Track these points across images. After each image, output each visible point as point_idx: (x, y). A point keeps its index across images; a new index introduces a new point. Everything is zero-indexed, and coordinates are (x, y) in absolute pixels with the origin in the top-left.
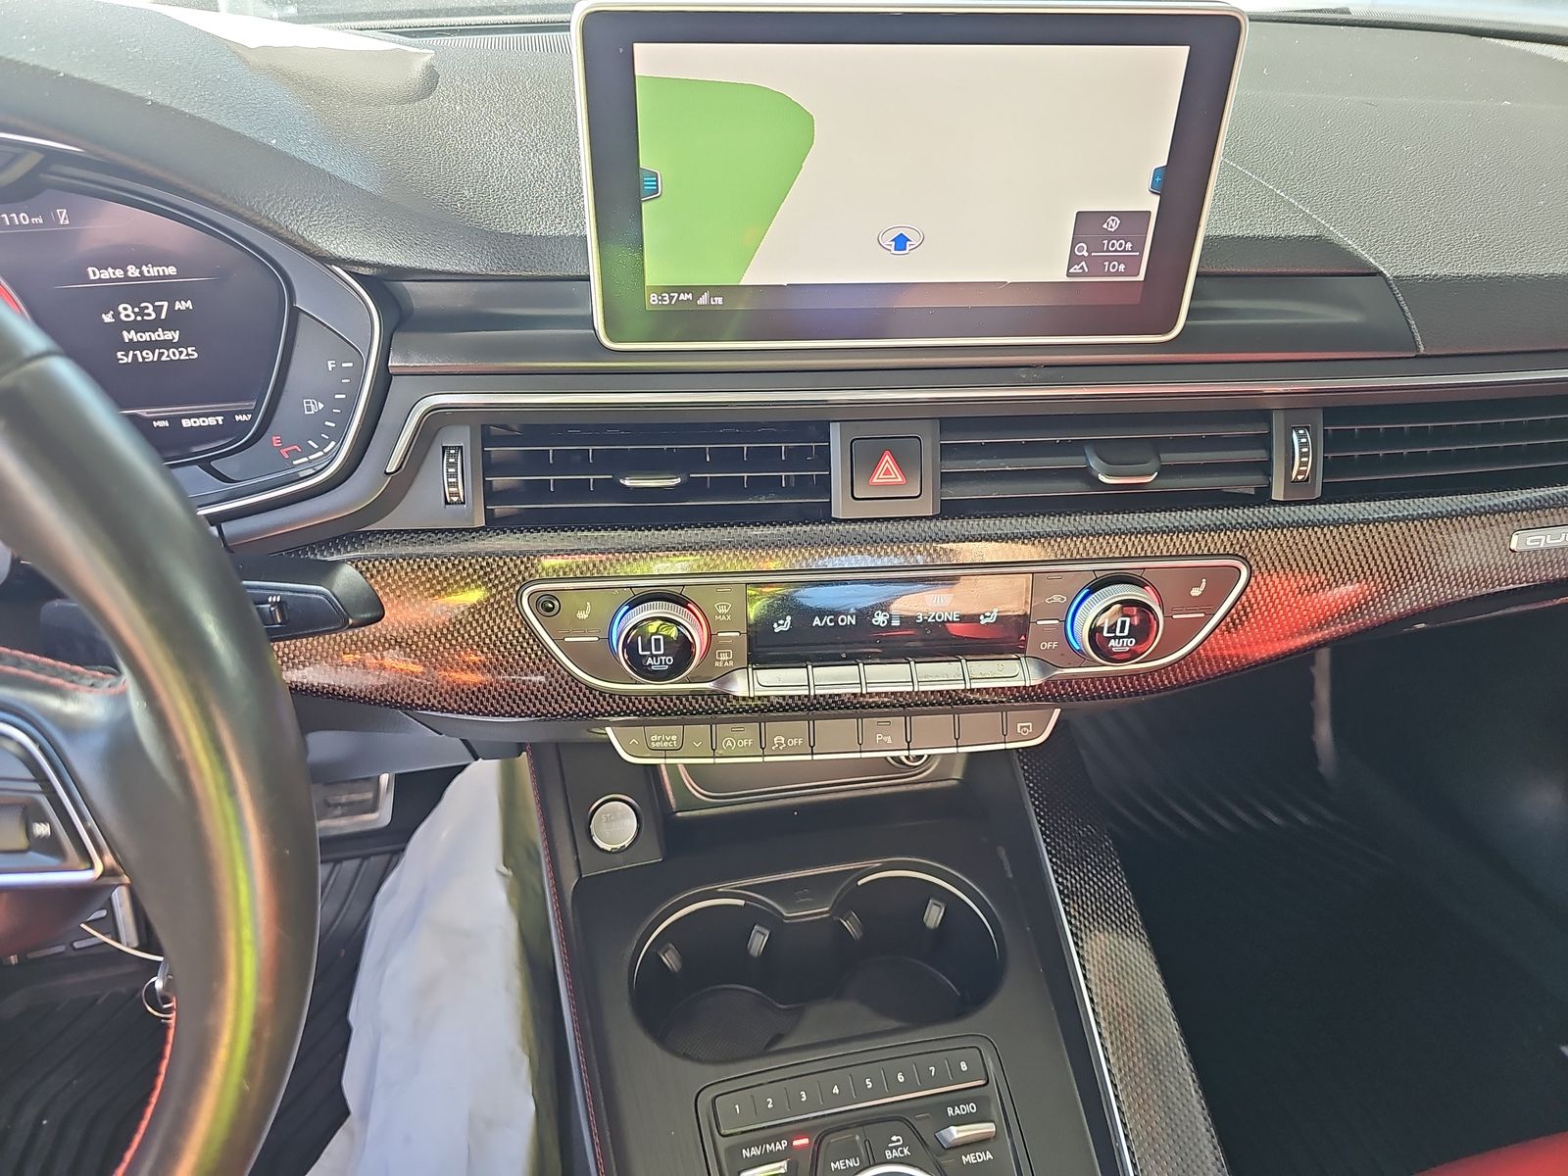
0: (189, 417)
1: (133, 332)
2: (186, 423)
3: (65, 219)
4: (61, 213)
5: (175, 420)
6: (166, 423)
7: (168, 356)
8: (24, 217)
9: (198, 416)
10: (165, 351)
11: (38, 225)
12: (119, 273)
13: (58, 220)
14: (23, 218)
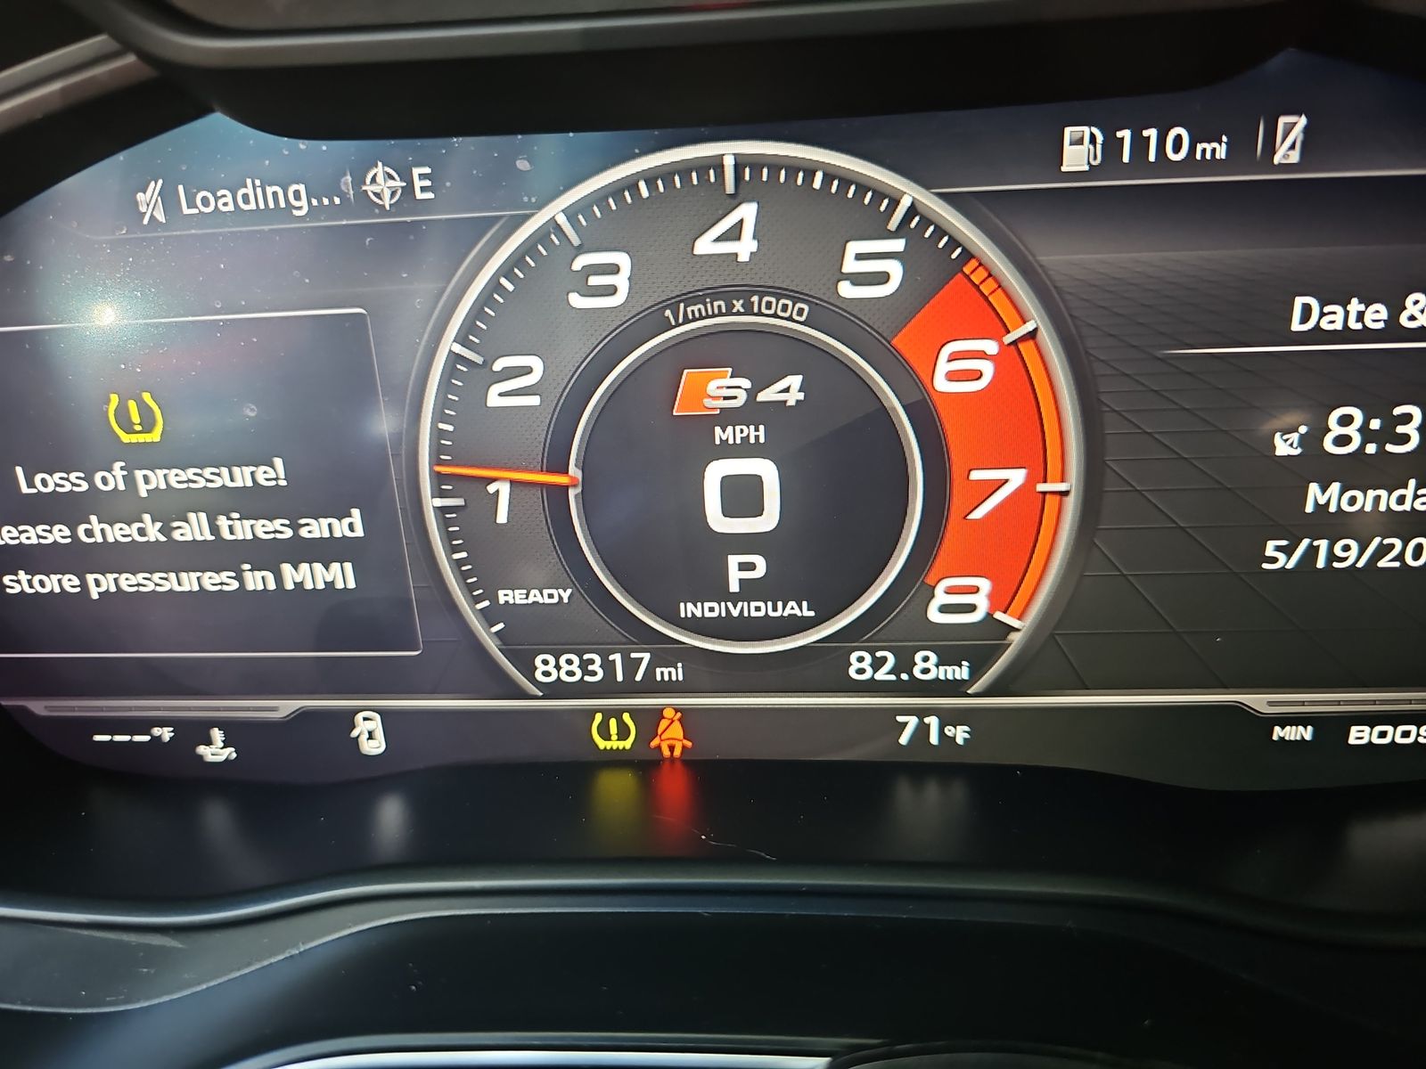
0: (1371, 720)
1: (1335, 487)
2: (1359, 735)
3: (1293, 147)
4: (1289, 128)
5: (1332, 727)
6: (1307, 733)
7: (1400, 557)
8: (1178, 139)
9: (1395, 719)
10: (1398, 543)
11: (1213, 165)
12: (1376, 315)
13: (1270, 148)
14: (1177, 142)
